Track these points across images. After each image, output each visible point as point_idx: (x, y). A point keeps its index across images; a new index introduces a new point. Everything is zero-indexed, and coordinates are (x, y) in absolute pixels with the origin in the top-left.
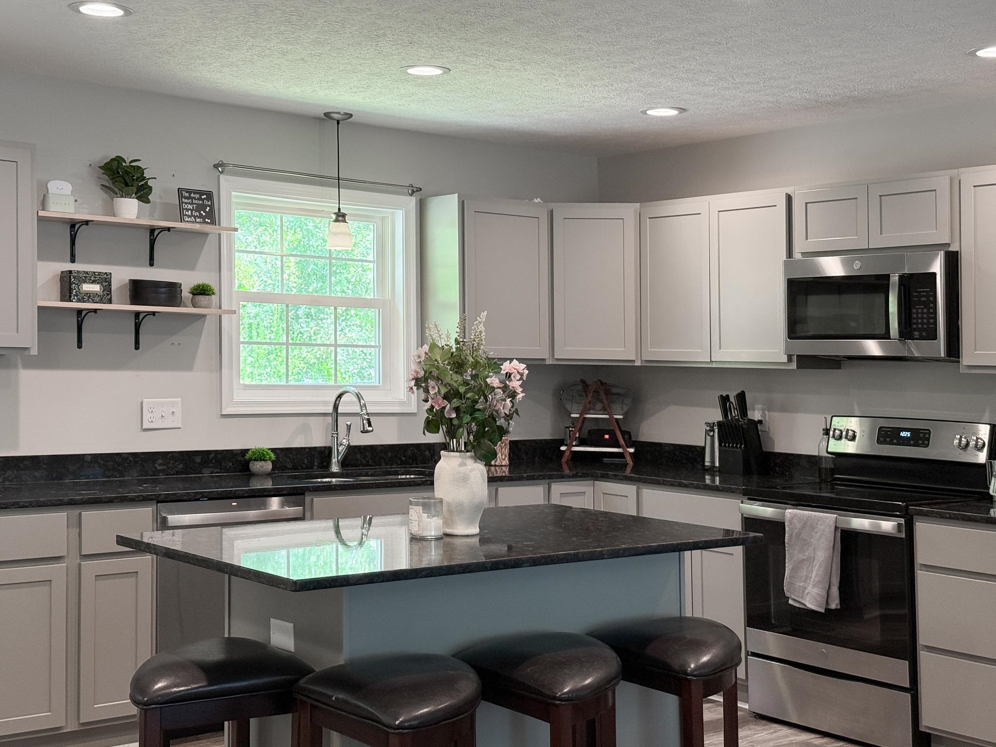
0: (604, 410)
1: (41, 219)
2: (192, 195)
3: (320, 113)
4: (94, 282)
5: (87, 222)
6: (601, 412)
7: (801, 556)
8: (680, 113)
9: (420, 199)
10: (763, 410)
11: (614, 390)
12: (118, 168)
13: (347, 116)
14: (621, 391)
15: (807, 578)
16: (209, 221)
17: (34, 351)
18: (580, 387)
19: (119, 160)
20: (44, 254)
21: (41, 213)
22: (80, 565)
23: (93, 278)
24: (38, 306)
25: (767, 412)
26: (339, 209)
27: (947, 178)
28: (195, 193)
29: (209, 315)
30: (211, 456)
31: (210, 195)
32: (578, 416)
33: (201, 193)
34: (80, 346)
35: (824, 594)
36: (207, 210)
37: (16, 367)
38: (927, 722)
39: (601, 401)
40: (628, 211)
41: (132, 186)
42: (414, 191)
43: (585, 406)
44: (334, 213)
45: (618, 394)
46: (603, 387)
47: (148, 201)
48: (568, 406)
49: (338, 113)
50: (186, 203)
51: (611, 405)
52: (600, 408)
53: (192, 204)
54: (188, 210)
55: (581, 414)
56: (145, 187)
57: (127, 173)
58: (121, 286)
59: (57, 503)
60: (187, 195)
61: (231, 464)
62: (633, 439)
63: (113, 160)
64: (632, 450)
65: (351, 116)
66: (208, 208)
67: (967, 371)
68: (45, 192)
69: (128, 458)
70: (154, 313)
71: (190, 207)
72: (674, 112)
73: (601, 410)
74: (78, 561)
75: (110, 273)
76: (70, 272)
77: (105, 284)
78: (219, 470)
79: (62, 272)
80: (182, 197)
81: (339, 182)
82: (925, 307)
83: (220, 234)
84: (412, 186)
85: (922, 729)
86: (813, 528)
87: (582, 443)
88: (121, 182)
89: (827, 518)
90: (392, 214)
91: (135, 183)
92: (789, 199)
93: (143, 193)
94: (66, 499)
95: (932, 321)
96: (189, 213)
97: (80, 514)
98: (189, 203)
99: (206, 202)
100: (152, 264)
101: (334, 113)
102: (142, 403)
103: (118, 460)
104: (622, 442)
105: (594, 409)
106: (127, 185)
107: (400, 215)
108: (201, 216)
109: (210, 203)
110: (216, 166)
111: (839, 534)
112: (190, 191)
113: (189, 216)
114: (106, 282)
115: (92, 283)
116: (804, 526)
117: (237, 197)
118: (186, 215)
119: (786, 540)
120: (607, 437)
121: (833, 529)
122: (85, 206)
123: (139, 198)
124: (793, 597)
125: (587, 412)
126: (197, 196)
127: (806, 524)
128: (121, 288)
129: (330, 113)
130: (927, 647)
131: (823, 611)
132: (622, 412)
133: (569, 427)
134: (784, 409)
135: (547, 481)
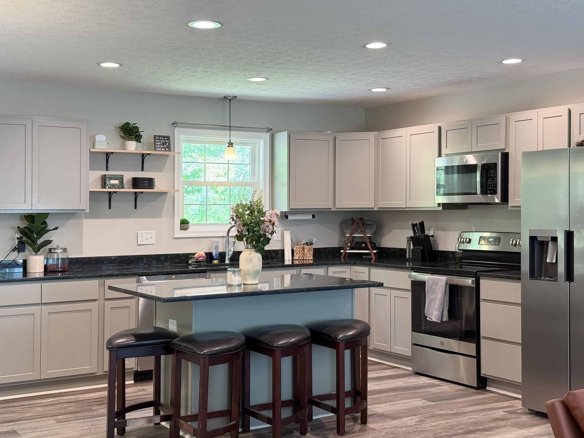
0: (362, 232)
1: (90, 152)
2: (160, 138)
3: (222, 96)
4: (115, 179)
5: (112, 153)
6: (360, 233)
7: (432, 297)
8: (387, 90)
9: (272, 134)
10: (434, 230)
11: (367, 223)
12: (127, 127)
13: (234, 98)
14: (370, 223)
15: (434, 307)
16: (168, 150)
17: (88, 211)
18: (351, 222)
19: (127, 124)
20: (92, 167)
21: (92, 150)
22: (104, 303)
23: (115, 178)
24: (90, 191)
25: (436, 231)
26: (230, 141)
27: (504, 118)
28: (161, 137)
29: (169, 192)
30: (169, 257)
31: (168, 138)
32: (349, 235)
33: (164, 137)
34: (110, 208)
35: (440, 314)
36: (167, 145)
37: (81, 218)
38: (484, 372)
39: (361, 228)
40: (371, 136)
41: (133, 135)
42: (269, 130)
43: (353, 230)
44: (228, 143)
45: (369, 224)
46: (362, 221)
47: (140, 142)
48: (345, 231)
49: (230, 96)
50: (157, 142)
51: (366, 230)
52: (360, 231)
53: (160, 142)
54: (158, 145)
55: (351, 234)
56: (139, 135)
57: (131, 130)
58: (129, 181)
59: (94, 276)
60: (158, 138)
61: (178, 260)
62: (377, 246)
63: (125, 124)
64: (375, 251)
65: (236, 97)
66: (168, 144)
67: (511, 209)
68: (94, 140)
69: (131, 258)
70: (142, 192)
71: (159, 143)
72: (385, 90)
73: (360, 232)
74: (104, 301)
75: (123, 175)
76: (105, 175)
77: (120, 180)
78: (172, 263)
79: (102, 175)
80: (156, 139)
81: (230, 128)
82: (492, 179)
83: (174, 155)
84: (268, 128)
85: (482, 375)
86: (437, 284)
87: (352, 248)
88: (128, 134)
89: (442, 279)
90: (259, 141)
91: (134, 134)
92: (440, 128)
93: (138, 138)
94: (98, 275)
95: (495, 185)
96: (159, 146)
97: (104, 281)
98: (159, 142)
99: (167, 141)
100: (143, 170)
101: (228, 96)
102: (137, 233)
103: (127, 259)
104: (370, 247)
105: (357, 232)
106: (130, 135)
107: (262, 141)
108: (164, 148)
109: (168, 141)
110: (173, 124)
111: (448, 286)
112: (159, 136)
113: (158, 148)
114: (121, 179)
115: (115, 180)
116: (433, 283)
117: (183, 137)
118: (157, 147)
119: (426, 290)
120: (363, 245)
121: (445, 284)
122: (113, 145)
123: (136, 141)
124: (429, 316)
125: (354, 233)
126: (163, 138)
127: (435, 282)
128: (128, 182)
129: (226, 96)
130: (484, 337)
131: (439, 322)
132: (370, 233)
133: (345, 241)
134: (443, 230)
135: (327, 266)
